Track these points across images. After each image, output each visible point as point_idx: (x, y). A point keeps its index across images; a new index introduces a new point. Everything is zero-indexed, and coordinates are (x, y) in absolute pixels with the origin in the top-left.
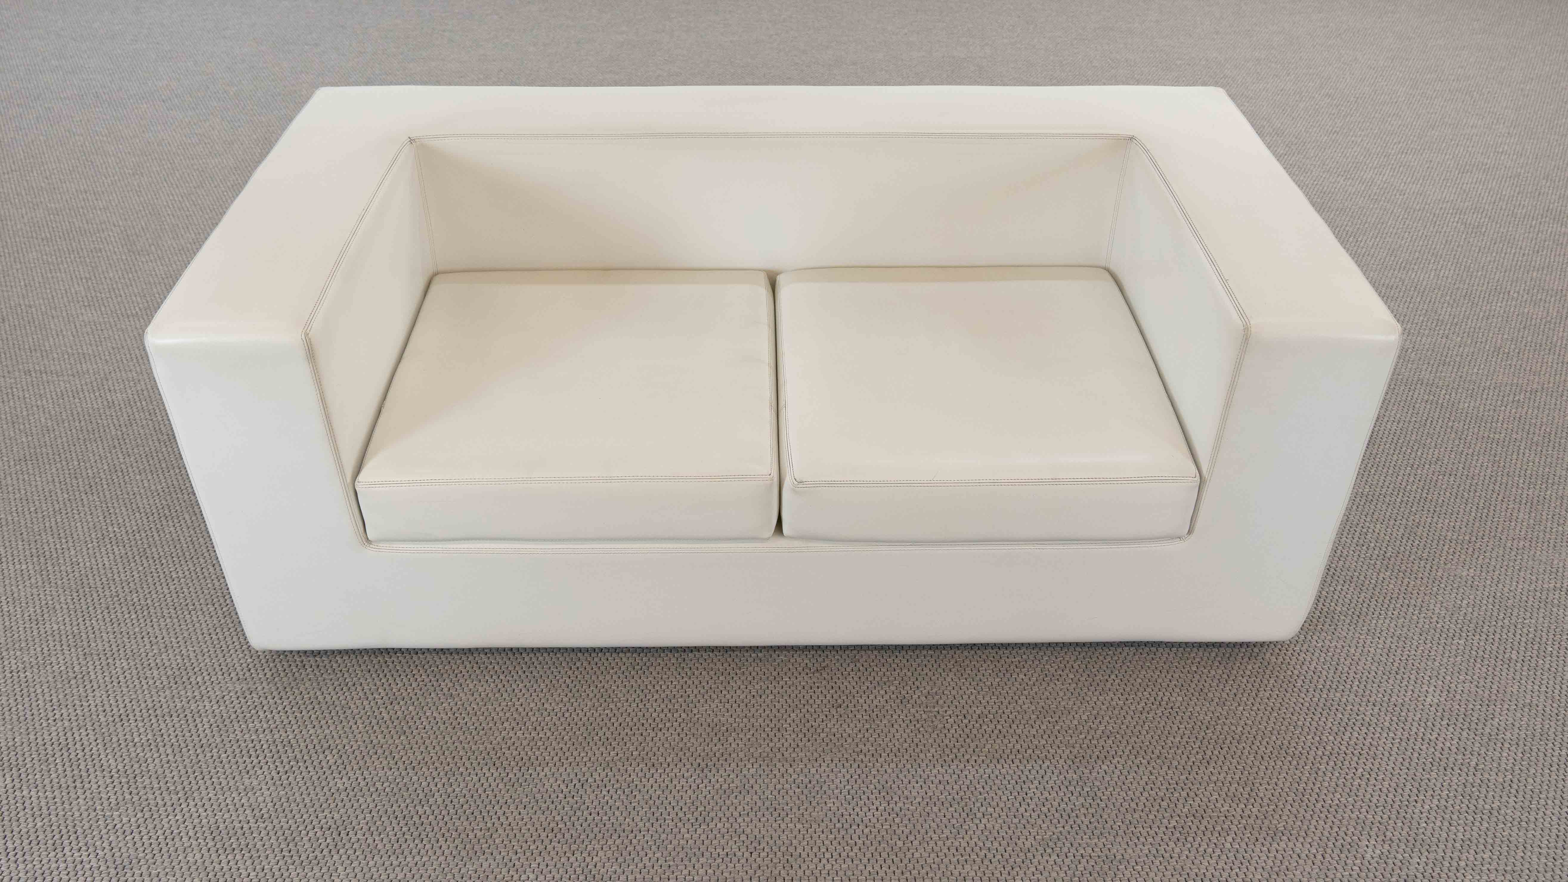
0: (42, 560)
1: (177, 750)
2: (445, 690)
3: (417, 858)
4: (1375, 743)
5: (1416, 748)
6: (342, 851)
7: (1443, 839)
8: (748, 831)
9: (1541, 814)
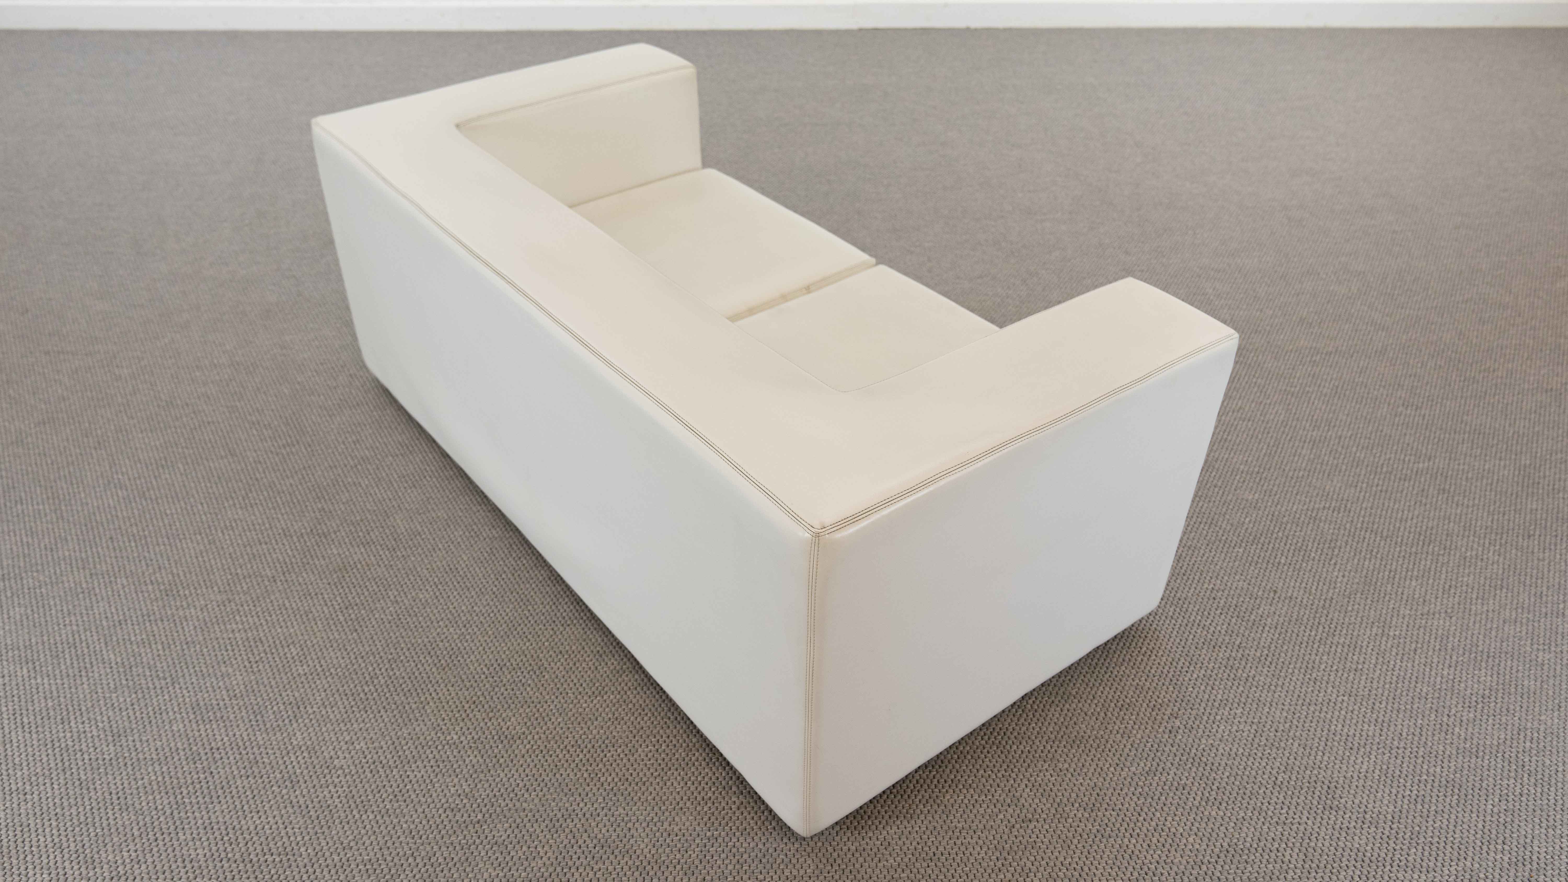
0: (57, 501)
1: (166, 646)
2: (392, 597)
3: (362, 725)
4: (1159, 628)
5: (1193, 631)
6: (300, 721)
7: (1205, 700)
8: (634, 701)
9: (1288, 680)
